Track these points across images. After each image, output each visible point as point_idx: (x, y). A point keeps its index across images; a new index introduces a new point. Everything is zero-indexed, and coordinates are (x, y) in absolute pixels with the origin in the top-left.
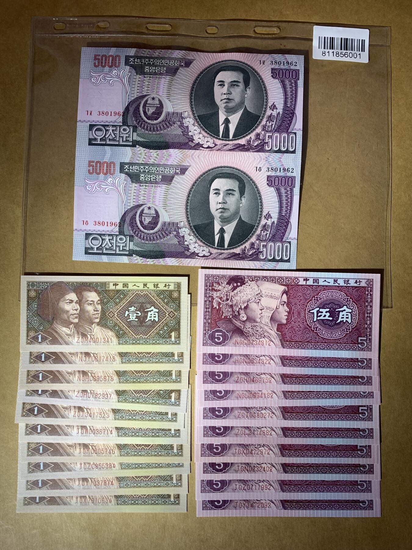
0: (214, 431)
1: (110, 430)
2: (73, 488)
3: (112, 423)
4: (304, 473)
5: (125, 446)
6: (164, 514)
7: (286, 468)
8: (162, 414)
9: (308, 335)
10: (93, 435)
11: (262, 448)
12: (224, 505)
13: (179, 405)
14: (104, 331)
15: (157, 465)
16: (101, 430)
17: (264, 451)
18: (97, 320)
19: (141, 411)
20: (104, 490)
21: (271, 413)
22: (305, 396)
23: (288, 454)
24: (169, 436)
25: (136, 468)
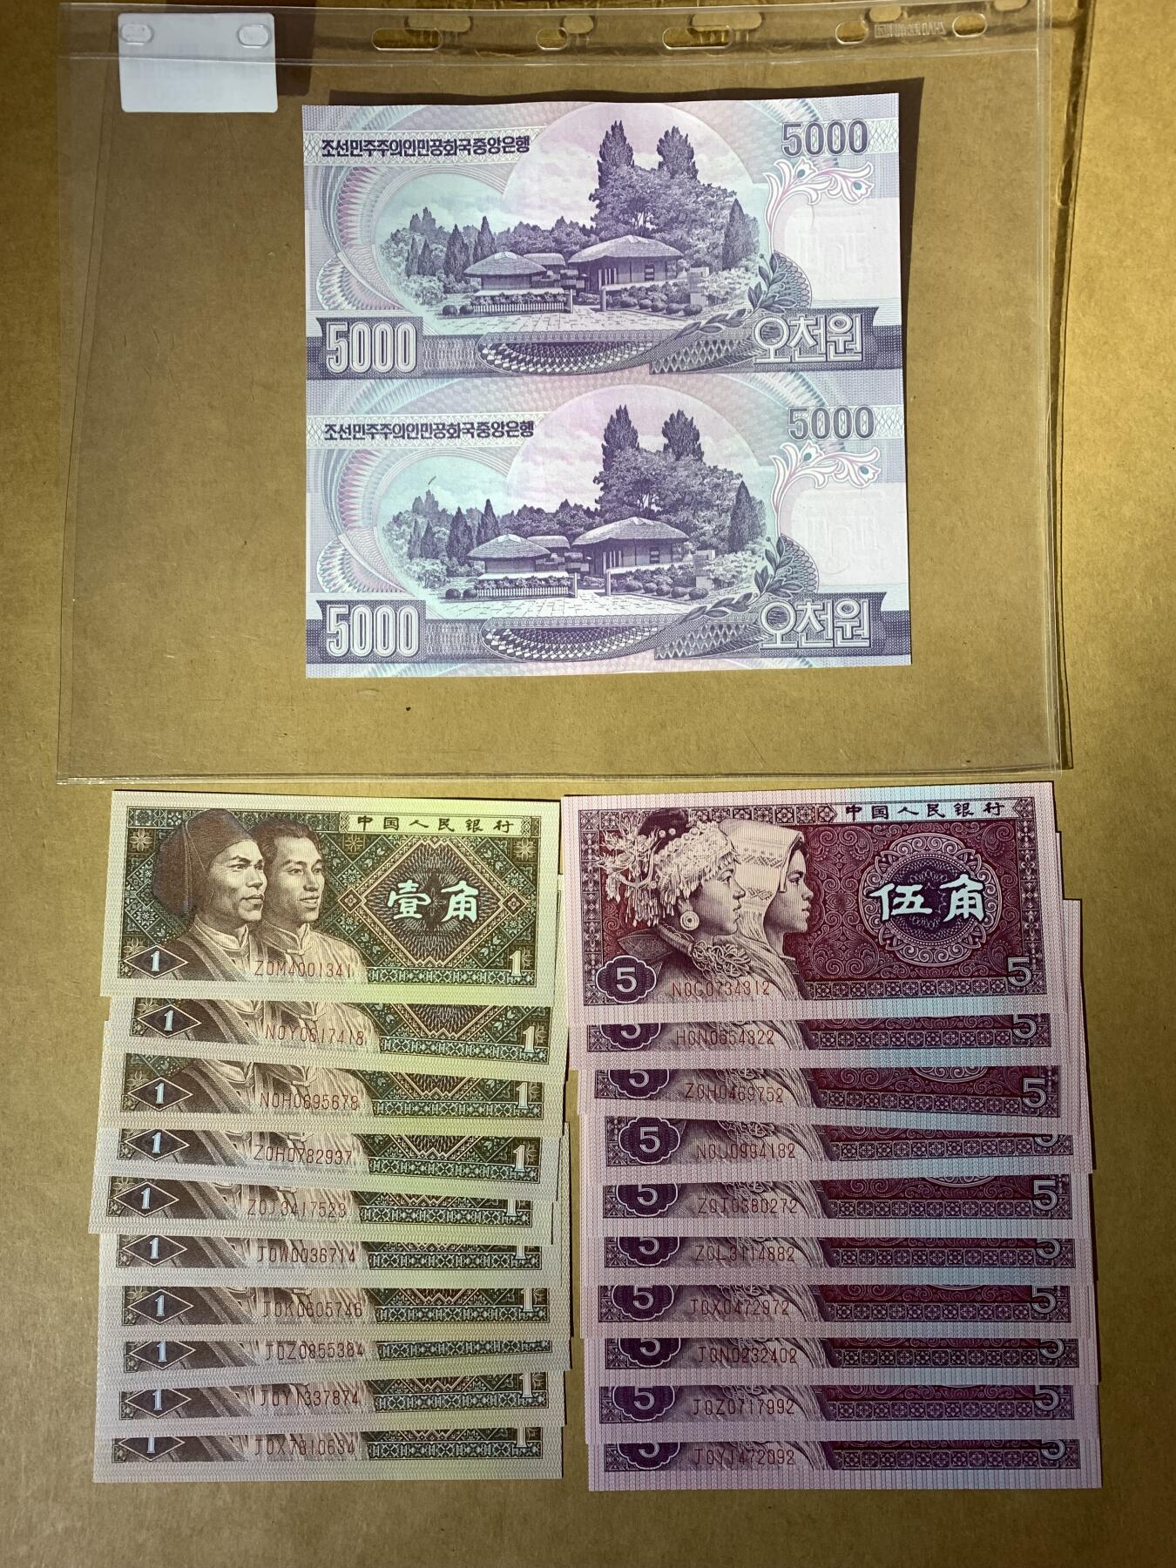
0: (631, 1250)
1: (347, 1250)
2: (248, 1414)
3: (353, 1230)
4: (884, 1365)
5: (391, 1293)
6: (499, 1482)
7: (834, 1351)
8: (490, 1207)
9: (871, 959)
10: (302, 1265)
11: (769, 1297)
12: (664, 1456)
13: (536, 1180)
14: (329, 945)
15: (478, 1347)
16: (324, 1252)
17: (772, 1305)
18: (313, 916)
19: (433, 1197)
20: (333, 1418)
21: (789, 1199)
22: (884, 1150)
23: (840, 1312)
24: (510, 1264)
25: (420, 1355)
